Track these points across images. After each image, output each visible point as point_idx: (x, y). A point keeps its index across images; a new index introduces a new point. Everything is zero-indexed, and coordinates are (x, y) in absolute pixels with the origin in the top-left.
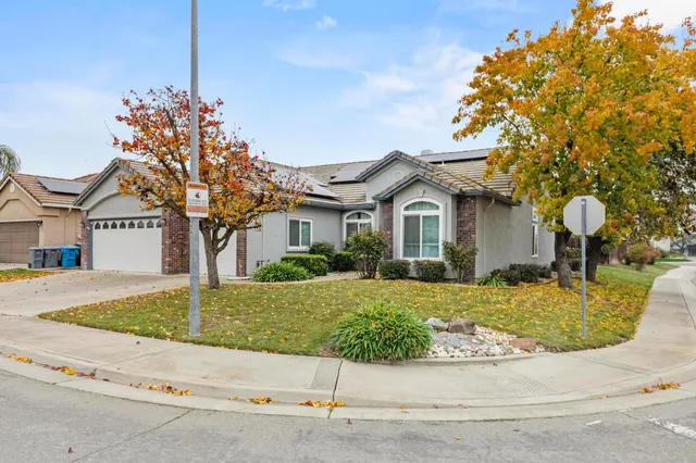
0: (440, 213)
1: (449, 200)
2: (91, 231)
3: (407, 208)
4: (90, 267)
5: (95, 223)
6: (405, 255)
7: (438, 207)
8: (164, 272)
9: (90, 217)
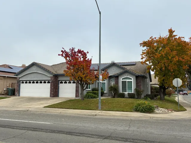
0: (132, 80)
1: (135, 77)
2: (20, 84)
3: (122, 79)
4: (19, 96)
5: (22, 81)
6: (122, 91)
7: (131, 79)
8: (51, 96)
9: (20, 80)
